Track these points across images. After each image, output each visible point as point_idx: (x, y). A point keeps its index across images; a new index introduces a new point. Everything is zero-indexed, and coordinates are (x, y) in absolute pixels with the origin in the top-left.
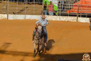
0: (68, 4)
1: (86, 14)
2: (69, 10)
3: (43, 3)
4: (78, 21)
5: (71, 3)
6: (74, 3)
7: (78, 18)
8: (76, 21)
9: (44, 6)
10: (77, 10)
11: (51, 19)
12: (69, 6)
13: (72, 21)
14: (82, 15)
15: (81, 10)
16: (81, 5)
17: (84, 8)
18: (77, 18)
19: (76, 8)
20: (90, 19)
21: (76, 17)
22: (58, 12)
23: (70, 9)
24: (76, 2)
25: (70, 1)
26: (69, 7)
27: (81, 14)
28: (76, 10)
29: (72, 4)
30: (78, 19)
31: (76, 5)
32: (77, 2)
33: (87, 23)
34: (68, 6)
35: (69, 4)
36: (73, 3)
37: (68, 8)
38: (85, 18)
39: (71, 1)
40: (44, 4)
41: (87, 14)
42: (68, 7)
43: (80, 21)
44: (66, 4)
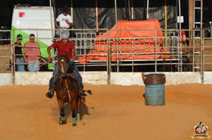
0: (81, 39)
1: (131, 62)
2: (85, 54)
3: (13, 39)
4: (111, 83)
5: (89, 36)
6: (98, 34)
7: (112, 74)
8: (106, 83)
9: (14, 46)
10: (106, 54)
11: (36, 83)
12: (85, 43)
13: (94, 83)
14: (120, 67)
15: (118, 54)
16: (117, 39)
17: (125, 46)
18: (109, 74)
19: (104, 47)
20: (143, 76)
21: (106, 73)
22: (54, 62)
23: (88, 51)
24: (102, 31)
25: (86, 31)
26: (85, 47)
27: (118, 65)
28: (103, 54)
29: (91, 39)
30: (111, 78)
31: (102, 41)
32: (105, 31)
33: (137, 86)
34: (81, 44)
35: (85, 39)
36: (94, 36)
37: (82, 50)
38: (131, 74)
39: (87, 29)
40: (16, 41)
41: (135, 62)
42: (81, 47)
43: (118, 83)
44: (76, 39)
